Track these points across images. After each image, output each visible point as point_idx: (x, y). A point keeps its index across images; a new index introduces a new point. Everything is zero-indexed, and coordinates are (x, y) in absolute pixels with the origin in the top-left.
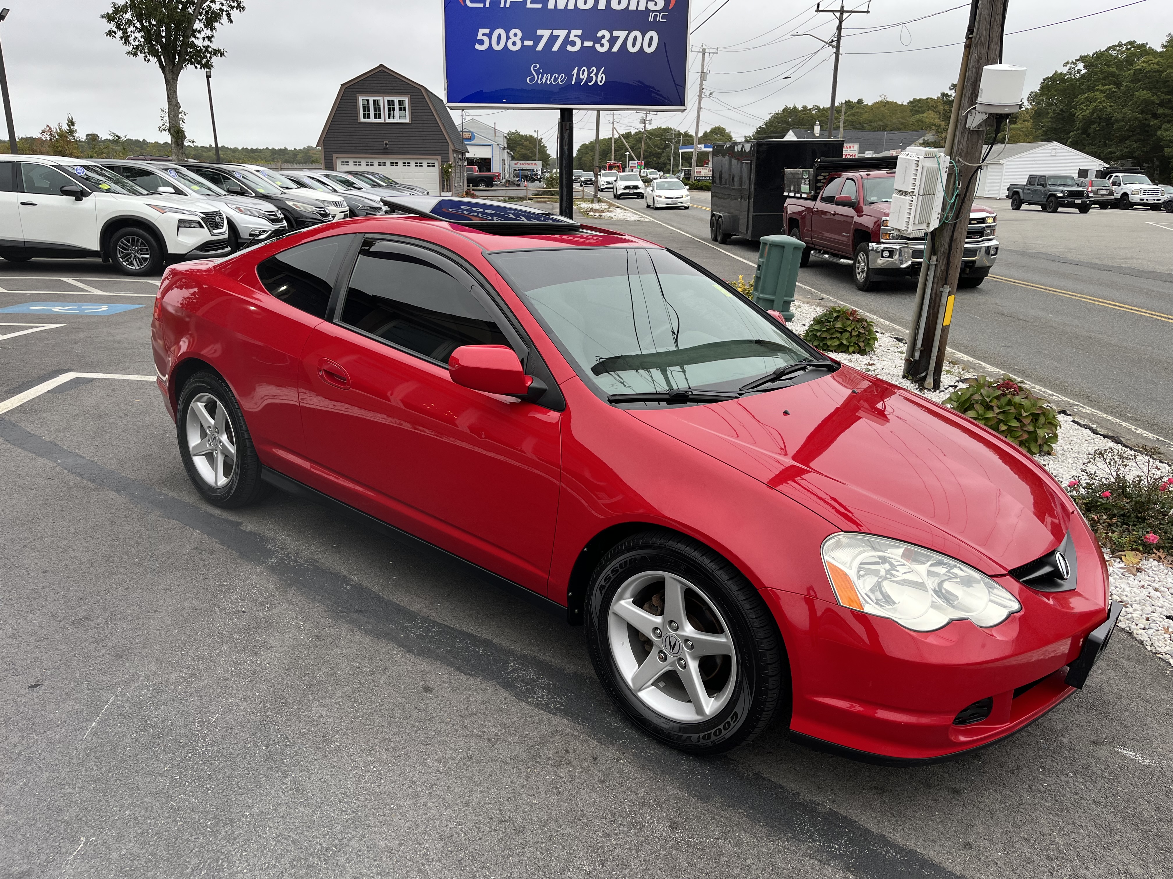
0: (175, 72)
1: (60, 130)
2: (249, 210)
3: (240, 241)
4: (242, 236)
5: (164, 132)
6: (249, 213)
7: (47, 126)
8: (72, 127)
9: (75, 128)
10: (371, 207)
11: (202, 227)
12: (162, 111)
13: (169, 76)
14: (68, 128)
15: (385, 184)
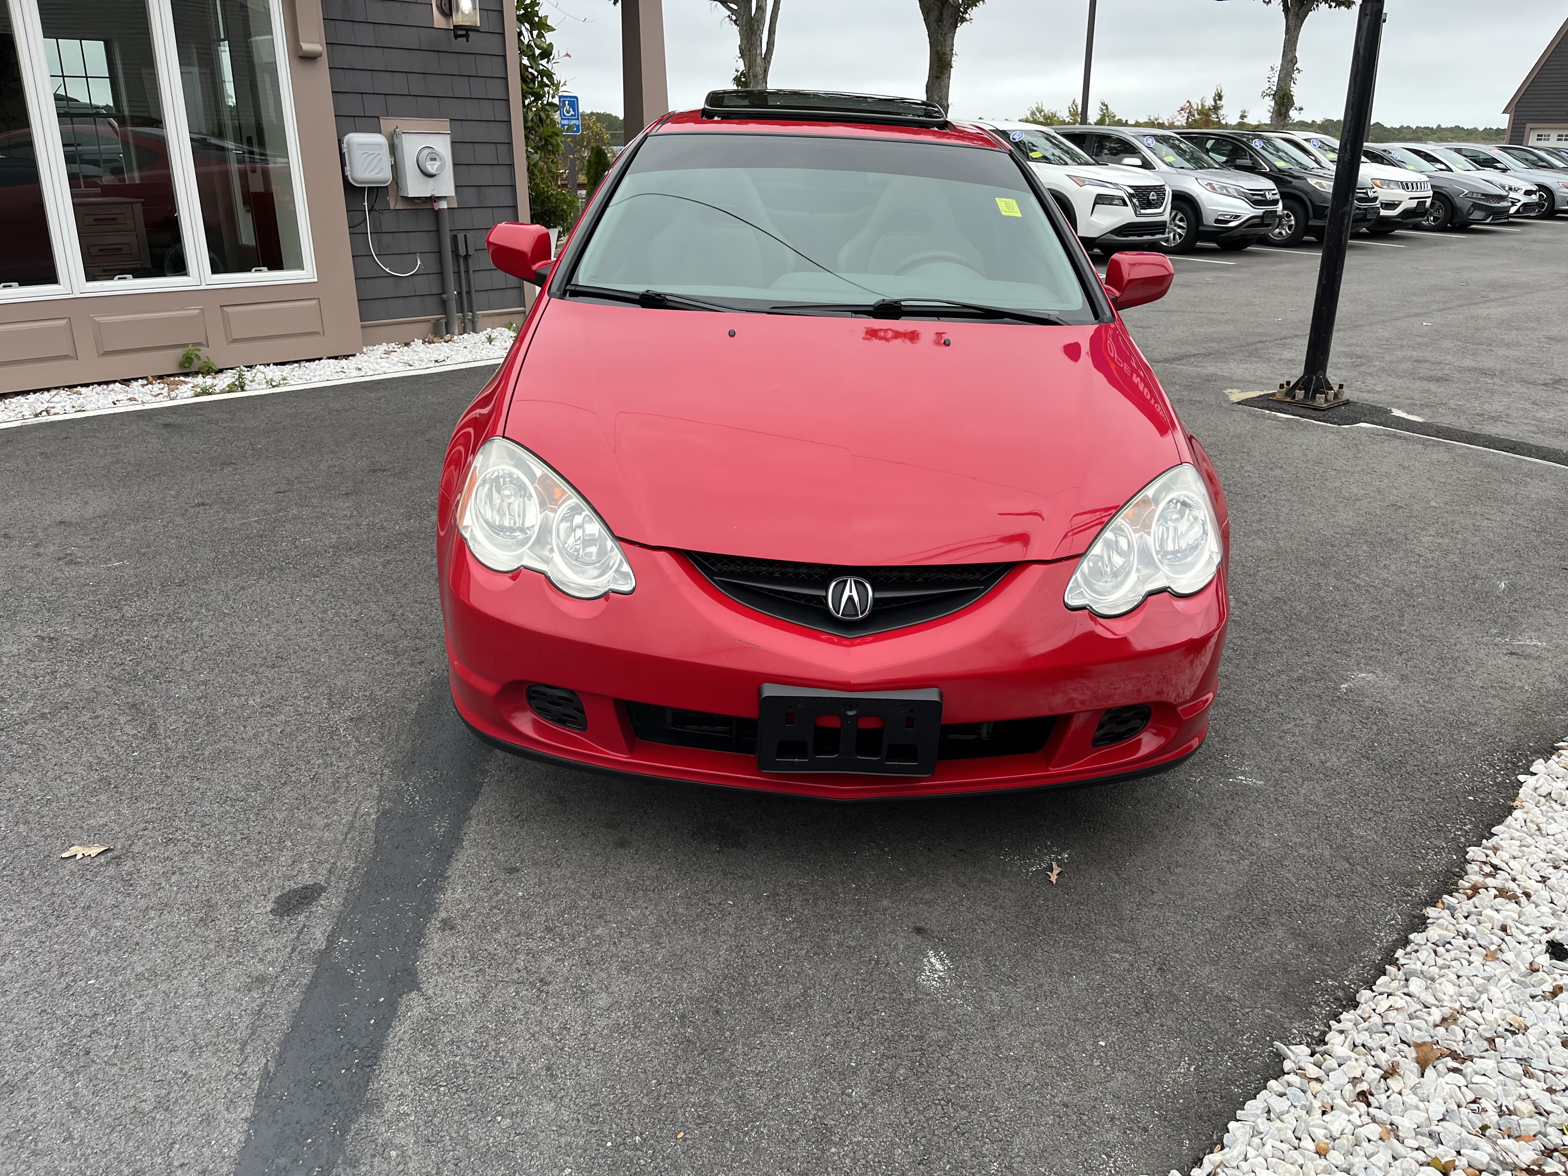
0: (1301, 15)
1: (1202, 105)
2: (1225, 188)
3: (1201, 228)
4: (1205, 223)
5: (1267, 98)
6: (1225, 192)
7: (1188, 101)
8: (1218, 102)
9: (1222, 103)
10: (1483, 195)
11: (1125, 204)
12: (1272, 69)
13: (1292, 23)
14: (1213, 103)
15: (1561, 165)
